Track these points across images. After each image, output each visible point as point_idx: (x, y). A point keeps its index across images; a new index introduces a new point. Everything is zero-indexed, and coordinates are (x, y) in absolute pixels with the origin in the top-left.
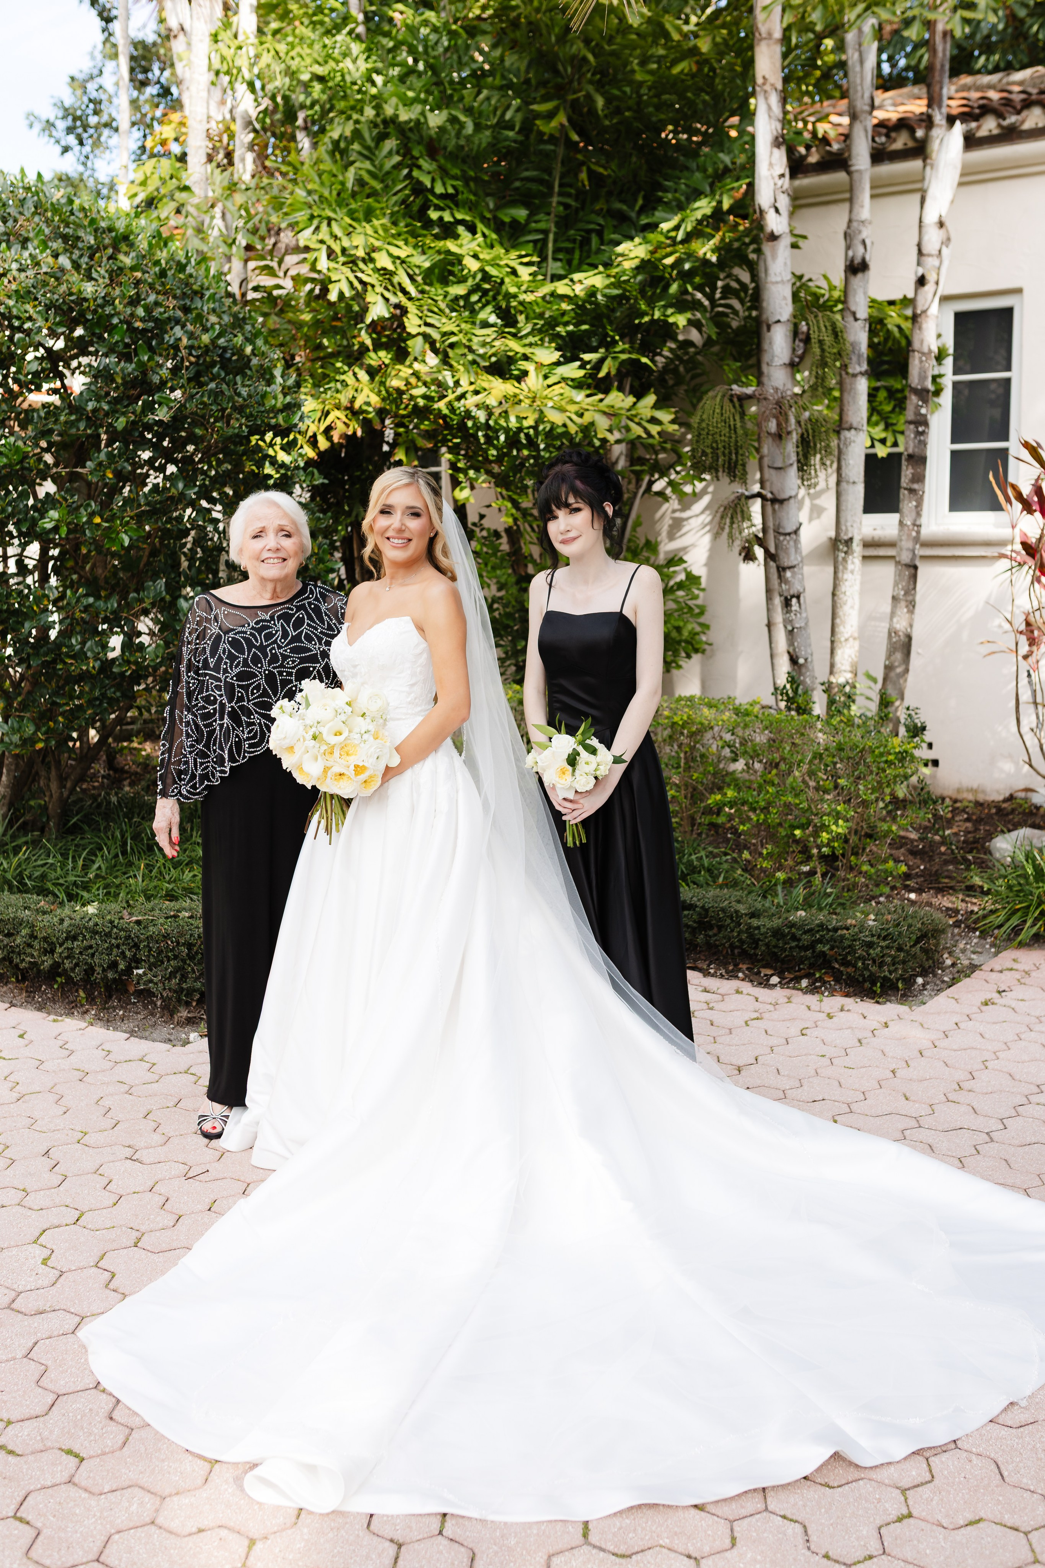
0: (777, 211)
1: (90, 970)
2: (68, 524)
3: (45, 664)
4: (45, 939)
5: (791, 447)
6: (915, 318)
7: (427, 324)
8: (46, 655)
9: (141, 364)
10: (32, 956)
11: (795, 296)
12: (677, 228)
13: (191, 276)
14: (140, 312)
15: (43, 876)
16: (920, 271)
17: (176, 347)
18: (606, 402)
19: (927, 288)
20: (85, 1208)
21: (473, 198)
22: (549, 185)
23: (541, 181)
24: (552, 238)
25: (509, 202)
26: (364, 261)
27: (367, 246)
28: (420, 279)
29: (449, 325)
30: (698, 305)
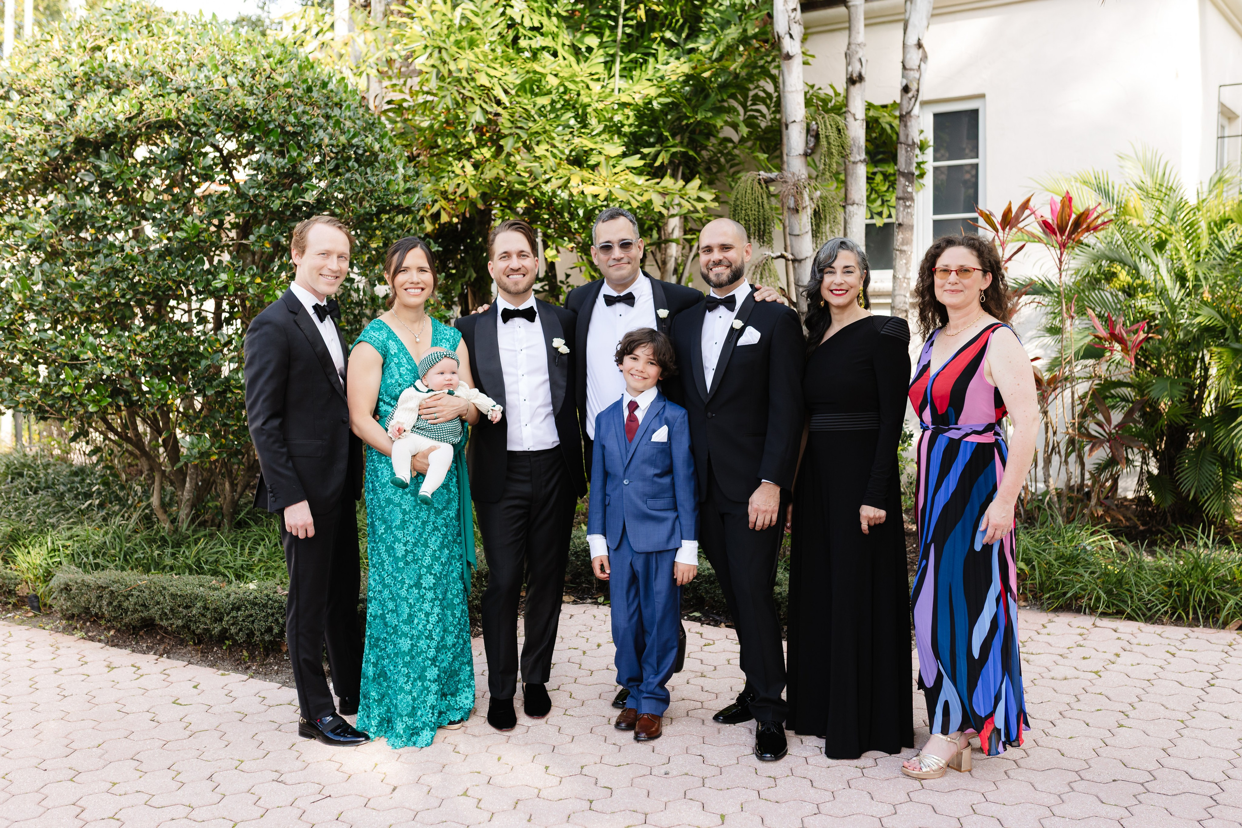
0: (791, 36)
1: (251, 634)
2: (234, 284)
3: (218, 394)
4: (215, 610)
5: (806, 219)
6: (902, 118)
7: (517, 127)
8: (218, 386)
9: (292, 159)
10: (206, 624)
11: (807, 102)
12: (713, 49)
13: (332, 91)
14: (292, 119)
15: (216, 561)
16: (905, 82)
17: (320, 146)
18: (660, 185)
19: (910, 95)
20: (238, 819)
21: (556, 30)
22: (615, 19)
23: (609, 17)
24: (618, 60)
25: (585, 33)
26: (467, 80)
27: (469, 68)
28: (513, 92)
29: (535, 128)
30: (731, 110)
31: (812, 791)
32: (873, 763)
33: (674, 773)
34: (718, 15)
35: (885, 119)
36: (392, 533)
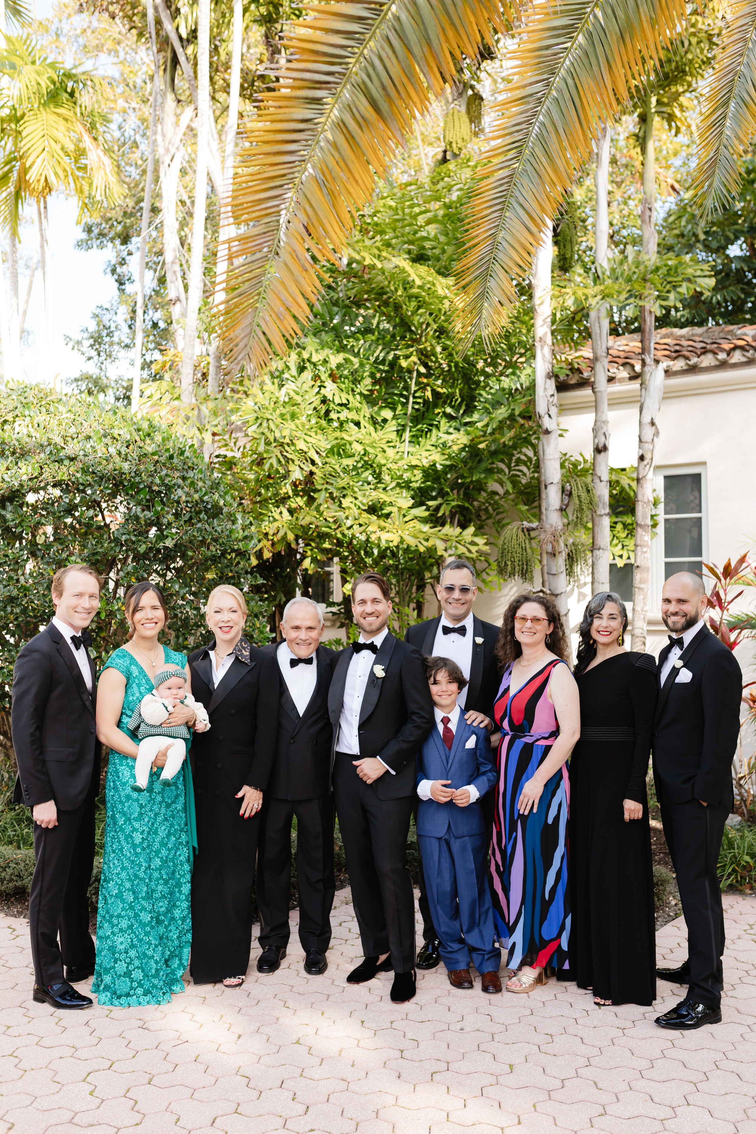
0: (550, 416)
2: (106, 611)
5: (561, 561)
6: (638, 480)
7: (327, 483)
9: (156, 512)
11: (562, 466)
12: (487, 425)
13: (186, 457)
14: (157, 480)
16: (641, 452)
17: (178, 502)
18: (442, 532)
19: (645, 462)
20: (115, 1059)
21: (359, 405)
22: (407, 398)
23: (402, 395)
24: (408, 429)
25: (381, 408)
26: (288, 444)
27: (291, 436)
28: (324, 454)
29: (342, 483)
30: (500, 471)
31: (583, 1047)
32: (632, 1025)
33: (467, 1029)
34: (490, 397)
35: (625, 482)
36: (131, 823)
